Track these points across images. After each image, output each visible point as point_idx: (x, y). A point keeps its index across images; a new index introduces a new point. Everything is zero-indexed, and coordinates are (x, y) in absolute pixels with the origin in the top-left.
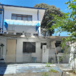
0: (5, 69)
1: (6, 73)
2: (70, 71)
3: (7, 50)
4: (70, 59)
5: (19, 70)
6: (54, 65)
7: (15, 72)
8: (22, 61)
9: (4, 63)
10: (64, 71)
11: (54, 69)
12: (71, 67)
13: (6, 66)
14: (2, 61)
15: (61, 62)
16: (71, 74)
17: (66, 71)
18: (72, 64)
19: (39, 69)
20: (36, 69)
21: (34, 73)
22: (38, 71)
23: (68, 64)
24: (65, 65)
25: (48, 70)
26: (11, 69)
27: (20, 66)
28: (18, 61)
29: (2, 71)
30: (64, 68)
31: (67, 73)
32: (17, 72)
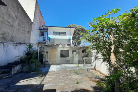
0: (49, 68)
1: (50, 70)
2: (93, 69)
3: (50, 56)
4: (92, 61)
5: (58, 69)
6: (82, 65)
7: (56, 70)
8: (60, 63)
9: (49, 64)
10: (88, 69)
11: (82, 68)
12: (93, 66)
13: (50, 66)
14: (47, 63)
15: (87, 63)
16: (93, 71)
17: (89, 69)
18: (94, 64)
19: (72, 68)
20: (69, 68)
21: (68, 71)
22: (71, 70)
23: (91, 64)
24: (89, 65)
25: (77, 69)
26: (53, 68)
27: (59, 66)
28: (57, 63)
29: (47, 70)
30: (88, 67)
31: (91, 70)
32: (57, 70)
